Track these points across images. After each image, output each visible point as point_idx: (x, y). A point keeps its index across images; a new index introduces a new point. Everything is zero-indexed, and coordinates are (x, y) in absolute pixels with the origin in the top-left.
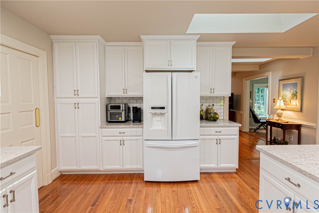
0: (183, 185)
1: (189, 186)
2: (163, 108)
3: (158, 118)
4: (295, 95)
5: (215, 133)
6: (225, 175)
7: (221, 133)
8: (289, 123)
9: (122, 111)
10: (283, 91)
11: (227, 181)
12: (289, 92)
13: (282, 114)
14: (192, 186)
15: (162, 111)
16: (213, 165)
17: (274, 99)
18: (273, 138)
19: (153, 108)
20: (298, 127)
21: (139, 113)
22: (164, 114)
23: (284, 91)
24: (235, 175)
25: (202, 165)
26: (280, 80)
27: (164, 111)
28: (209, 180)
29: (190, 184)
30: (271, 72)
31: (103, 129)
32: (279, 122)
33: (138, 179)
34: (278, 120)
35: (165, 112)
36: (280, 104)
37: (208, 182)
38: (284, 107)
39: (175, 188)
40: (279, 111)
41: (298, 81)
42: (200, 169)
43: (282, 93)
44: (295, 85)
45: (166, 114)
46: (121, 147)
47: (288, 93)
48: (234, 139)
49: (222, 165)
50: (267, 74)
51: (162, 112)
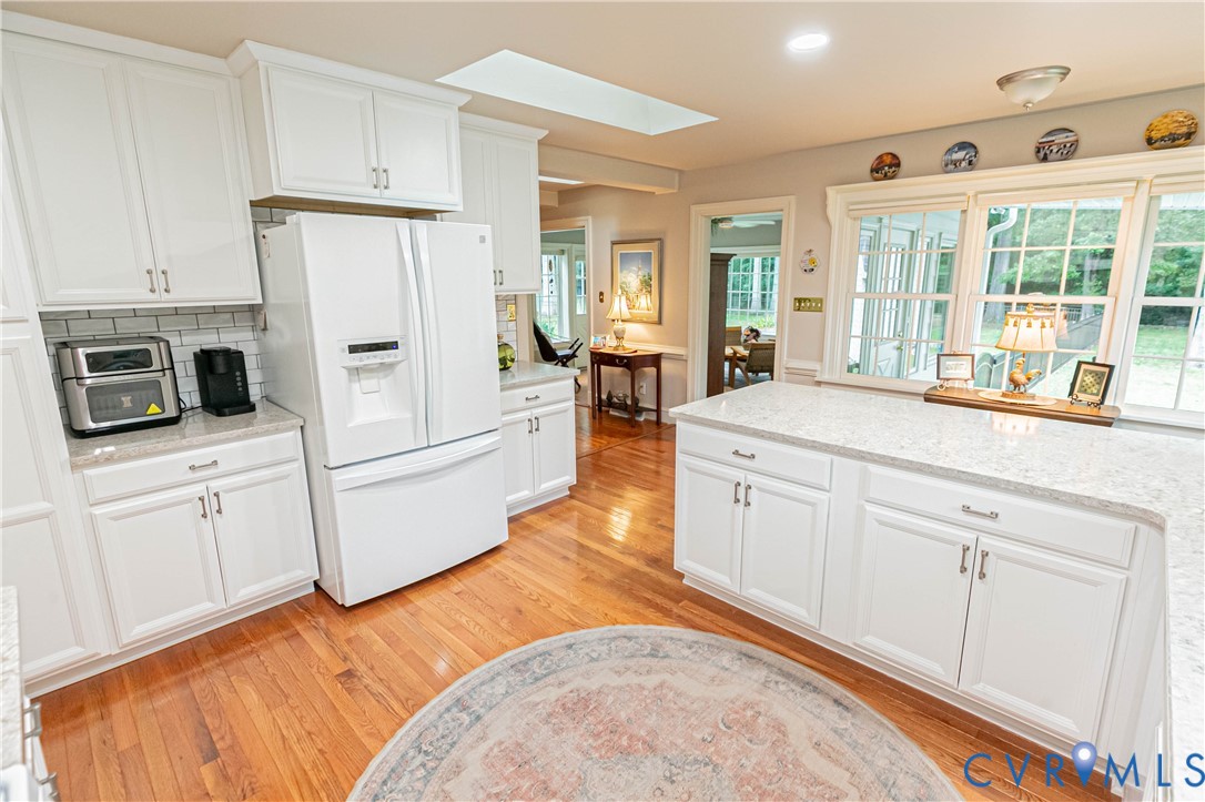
0: (471, 569)
1: (488, 566)
2: (394, 345)
3: (369, 383)
4: (647, 283)
5: (524, 404)
6: (554, 510)
7: (538, 401)
8: (639, 353)
9: (161, 374)
10: (621, 271)
11: (565, 520)
12: (634, 276)
13: (623, 331)
14: (497, 562)
15: (389, 356)
16: (525, 494)
17: (601, 294)
18: (604, 397)
19: (354, 349)
20: (656, 360)
21: (238, 373)
22: (391, 366)
23: (625, 272)
24: (575, 502)
25: (509, 498)
26: (614, 243)
27: (396, 356)
28: (525, 533)
29: (488, 561)
30: (590, 218)
31: (89, 472)
32: (620, 352)
33: (309, 618)
34: (616, 348)
35: (399, 359)
36: (619, 306)
37: (525, 538)
38: (626, 313)
39: (456, 585)
40: (618, 326)
41: (652, 249)
42: (509, 510)
43: (620, 277)
44: (646, 257)
45: (399, 368)
46: (207, 525)
47: (632, 278)
48: (565, 411)
49: (546, 486)
50: (580, 221)
51: (387, 360)
